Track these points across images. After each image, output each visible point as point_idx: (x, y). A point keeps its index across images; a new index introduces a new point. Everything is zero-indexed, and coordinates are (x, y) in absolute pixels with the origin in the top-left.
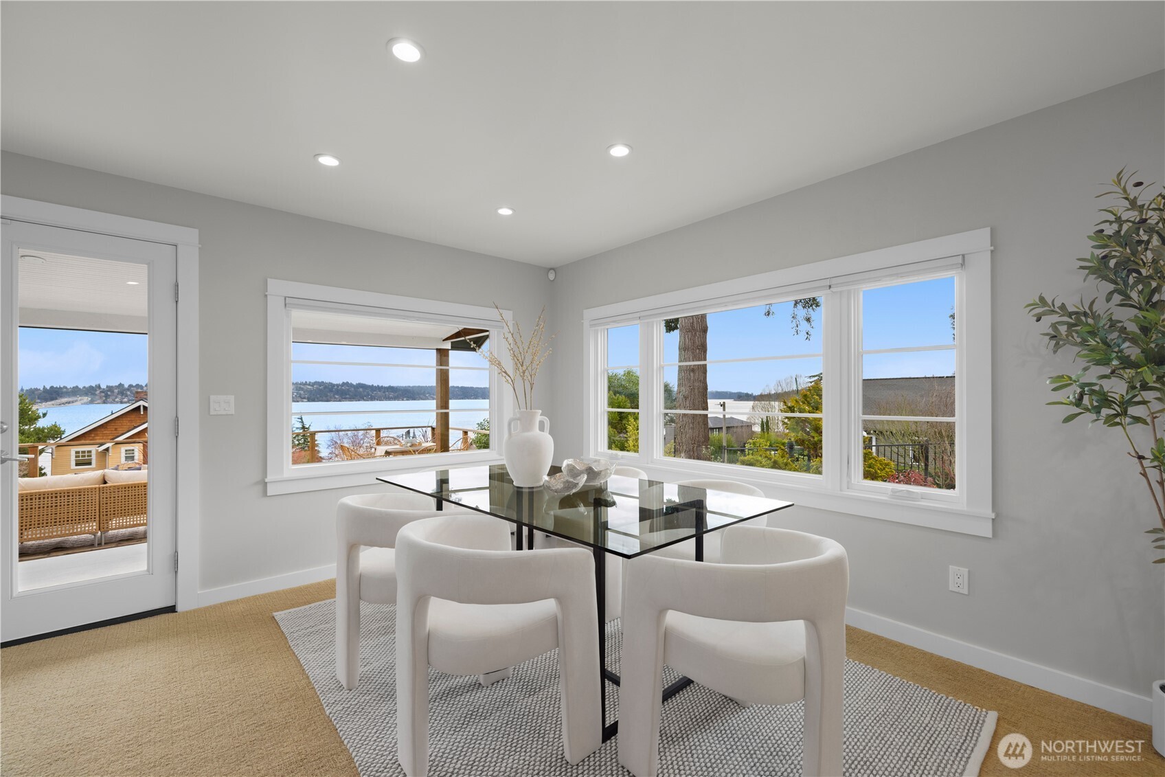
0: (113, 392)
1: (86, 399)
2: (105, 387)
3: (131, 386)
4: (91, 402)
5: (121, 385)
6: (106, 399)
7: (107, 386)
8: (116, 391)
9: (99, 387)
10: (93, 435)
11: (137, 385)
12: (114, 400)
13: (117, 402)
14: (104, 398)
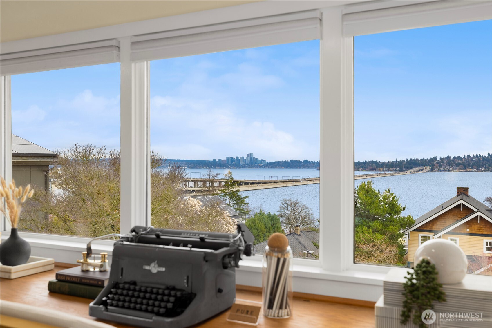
0: (444, 163)
1: (428, 168)
2: (439, 159)
3: (454, 158)
4: (431, 170)
5: (448, 157)
6: (440, 168)
7: (440, 158)
8: (445, 162)
9: (435, 158)
10: (431, 225)
11: (459, 157)
12: (444, 169)
13: (446, 171)
14: (439, 168)
